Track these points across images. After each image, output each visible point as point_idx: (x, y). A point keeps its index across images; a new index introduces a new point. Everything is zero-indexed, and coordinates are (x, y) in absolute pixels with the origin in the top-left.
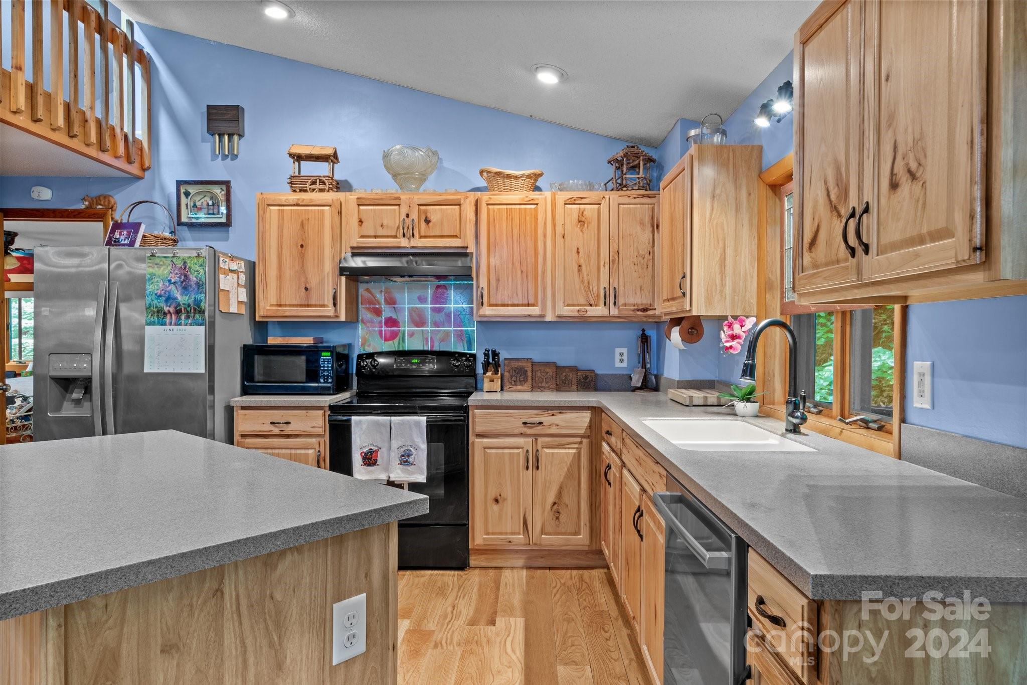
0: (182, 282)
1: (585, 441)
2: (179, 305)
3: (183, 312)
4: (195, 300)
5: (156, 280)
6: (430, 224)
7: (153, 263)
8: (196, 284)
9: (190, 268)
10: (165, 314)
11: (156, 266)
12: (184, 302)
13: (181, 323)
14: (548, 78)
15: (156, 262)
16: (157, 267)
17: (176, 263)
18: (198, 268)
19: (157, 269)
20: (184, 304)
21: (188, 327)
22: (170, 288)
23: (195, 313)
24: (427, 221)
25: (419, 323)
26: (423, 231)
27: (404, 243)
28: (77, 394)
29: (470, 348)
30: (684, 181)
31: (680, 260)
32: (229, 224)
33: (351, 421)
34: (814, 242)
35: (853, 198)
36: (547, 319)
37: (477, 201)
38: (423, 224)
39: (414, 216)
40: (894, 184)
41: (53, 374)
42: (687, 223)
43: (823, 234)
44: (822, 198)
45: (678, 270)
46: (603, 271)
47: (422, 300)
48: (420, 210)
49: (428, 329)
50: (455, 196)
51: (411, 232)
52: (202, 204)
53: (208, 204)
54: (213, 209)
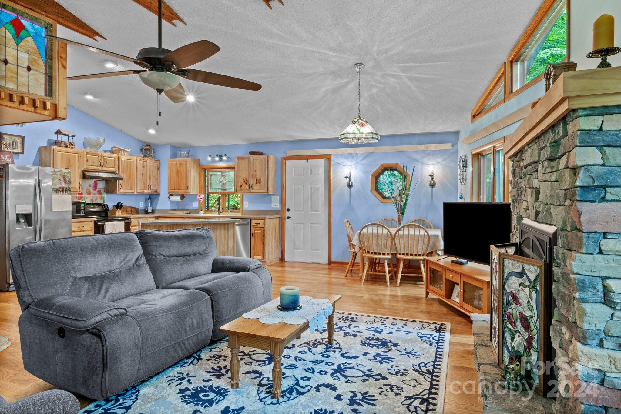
0: (64, 180)
2: (63, 188)
3: (64, 190)
4: (68, 186)
5: (55, 179)
8: (68, 181)
9: (66, 176)
10: (58, 191)
11: (55, 174)
13: (64, 194)
14: (152, 132)
17: (62, 174)
20: (65, 188)
21: (66, 195)
22: (61, 182)
23: (68, 191)
24: (106, 162)
25: (89, 193)
26: (105, 165)
27: (100, 168)
28: (22, 220)
29: (104, 202)
30: (186, 164)
31: (184, 181)
32: (23, 153)
33: (105, 224)
34: (241, 186)
35: (250, 183)
36: (135, 193)
37: (119, 158)
38: (105, 163)
39: (103, 160)
40: (256, 183)
41: (17, 212)
42: (188, 174)
43: (243, 186)
44: (243, 181)
45: (183, 183)
46: (148, 180)
47: (90, 186)
48: (104, 158)
49: (92, 196)
50: (114, 155)
51: (102, 165)
52: (10, 144)
53: (13, 144)
54: (15, 146)
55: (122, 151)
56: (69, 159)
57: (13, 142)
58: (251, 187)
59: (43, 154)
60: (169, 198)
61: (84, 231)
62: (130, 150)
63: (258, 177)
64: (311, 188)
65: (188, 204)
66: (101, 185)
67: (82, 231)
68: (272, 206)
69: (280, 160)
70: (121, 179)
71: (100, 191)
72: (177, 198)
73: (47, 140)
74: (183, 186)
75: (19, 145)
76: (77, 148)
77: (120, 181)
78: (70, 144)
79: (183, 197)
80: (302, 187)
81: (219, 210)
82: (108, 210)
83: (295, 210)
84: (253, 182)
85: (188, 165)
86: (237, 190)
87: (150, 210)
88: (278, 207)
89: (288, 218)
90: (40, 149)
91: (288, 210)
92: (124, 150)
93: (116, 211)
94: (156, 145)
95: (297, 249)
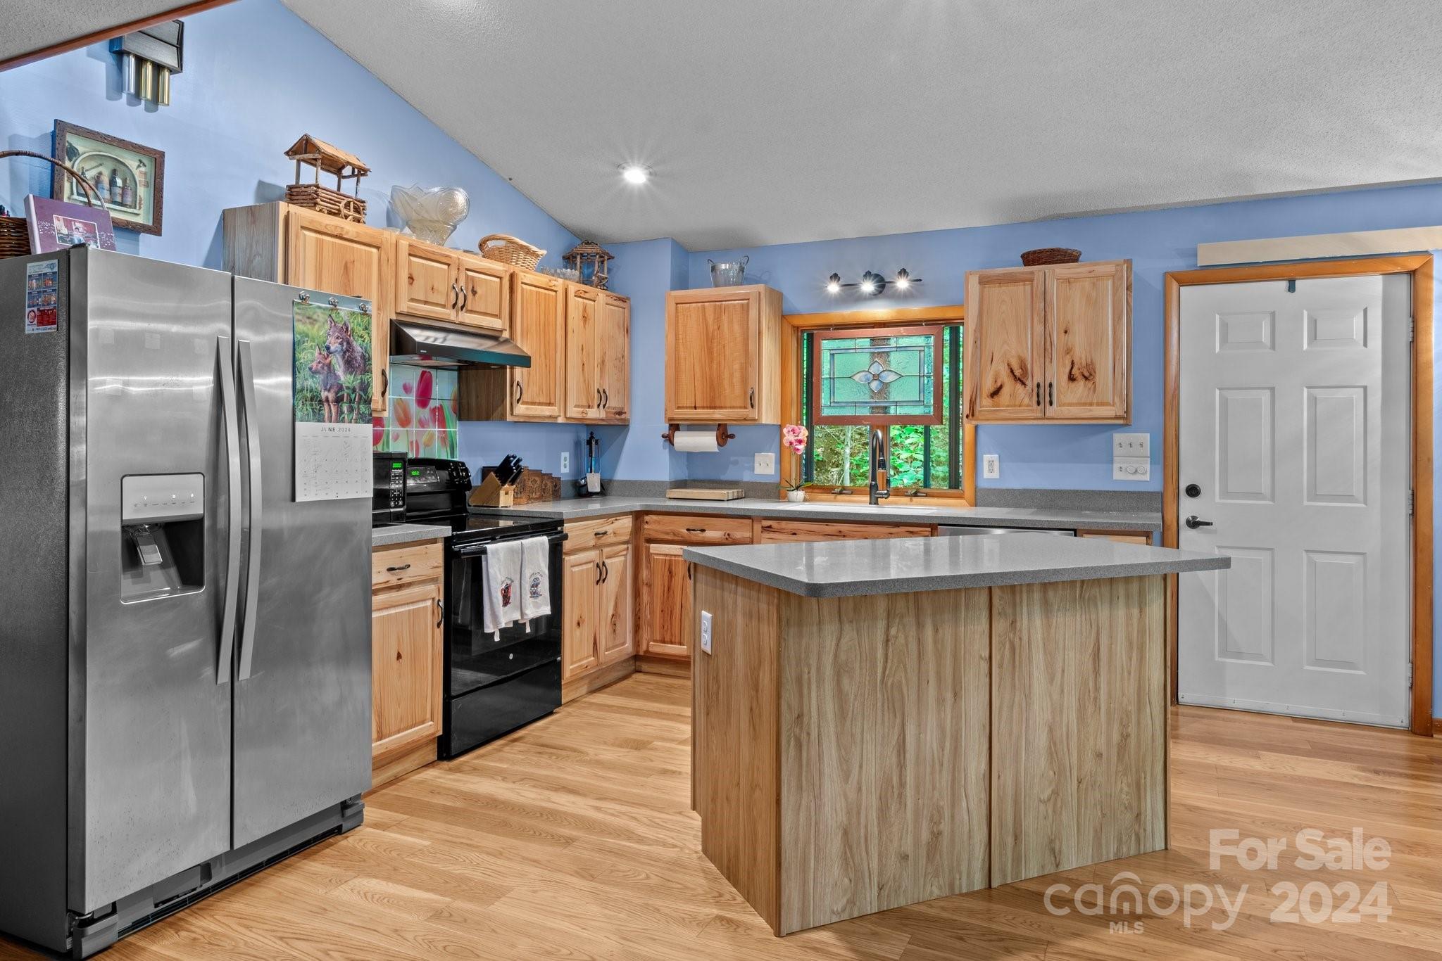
0: (345, 353)
1: (630, 546)
2: (341, 388)
3: (345, 401)
4: (362, 382)
5: (310, 344)
6: (477, 296)
7: (303, 315)
8: (361, 357)
9: (353, 330)
10: (321, 402)
11: (308, 321)
12: (347, 385)
13: (344, 418)
14: (635, 176)
15: (307, 314)
16: (310, 323)
17: (336, 320)
18: (362, 333)
19: (309, 327)
20: (348, 388)
21: (353, 425)
22: (330, 359)
23: (359, 403)
24: (474, 293)
25: (404, 421)
26: (469, 306)
27: (451, 314)
28: (152, 556)
29: (453, 455)
30: (746, 309)
31: (737, 375)
32: (156, 229)
33: (484, 551)
34: (995, 393)
35: (1038, 378)
36: (560, 420)
37: (512, 276)
38: (470, 296)
39: (462, 283)
40: (1072, 378)
41: (129, 515)
42: (753, 347)
43: (1006, 391)
44: (1004, 373)
45: (731, 384)
46: (597, 370)
47: (407, 389)
48: (467, 276)
49: (414, 428)
50: (498, 267)
51: (460, 303)
52: (98, 180)
53: (112, 183)
54: (123, 195)
55: (522, 255)
56: (346, 267)
57: (114, 172)
58: (1044, 396)
59: (241, 238)
60: (669, 439)
61: (409, 585)
62: (544, 252)
63: (1080, 354)
64: (1313, 401)
65: (736, 463)
66: (444, 388)
67: (399, 587)
68: (1117, 475)
69: (1158, 285)
70: (525, 361)
71: (441, 409)
72: (707, 441)
73: (254, 184)
74: (731, 392)
75: (141, 191)
76: (373, 224)
77: (518, 371)
78: (347, 205)
79: (724, 434)
80: (1265, 397)
81: (873, 488)
82: (468, 486)
83: (1226, 493)
84: (1057, 373)
85: (753, 313)
86: (978, 408)
87: (594, 483)
88: (1147, 478)
89: (1194, 524)
90: (227, 217)
91: (1193, 491)
92: (528, 251)
93: (498, 489)
94: (622, 244)
95: (1238, 655)
